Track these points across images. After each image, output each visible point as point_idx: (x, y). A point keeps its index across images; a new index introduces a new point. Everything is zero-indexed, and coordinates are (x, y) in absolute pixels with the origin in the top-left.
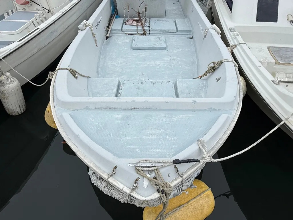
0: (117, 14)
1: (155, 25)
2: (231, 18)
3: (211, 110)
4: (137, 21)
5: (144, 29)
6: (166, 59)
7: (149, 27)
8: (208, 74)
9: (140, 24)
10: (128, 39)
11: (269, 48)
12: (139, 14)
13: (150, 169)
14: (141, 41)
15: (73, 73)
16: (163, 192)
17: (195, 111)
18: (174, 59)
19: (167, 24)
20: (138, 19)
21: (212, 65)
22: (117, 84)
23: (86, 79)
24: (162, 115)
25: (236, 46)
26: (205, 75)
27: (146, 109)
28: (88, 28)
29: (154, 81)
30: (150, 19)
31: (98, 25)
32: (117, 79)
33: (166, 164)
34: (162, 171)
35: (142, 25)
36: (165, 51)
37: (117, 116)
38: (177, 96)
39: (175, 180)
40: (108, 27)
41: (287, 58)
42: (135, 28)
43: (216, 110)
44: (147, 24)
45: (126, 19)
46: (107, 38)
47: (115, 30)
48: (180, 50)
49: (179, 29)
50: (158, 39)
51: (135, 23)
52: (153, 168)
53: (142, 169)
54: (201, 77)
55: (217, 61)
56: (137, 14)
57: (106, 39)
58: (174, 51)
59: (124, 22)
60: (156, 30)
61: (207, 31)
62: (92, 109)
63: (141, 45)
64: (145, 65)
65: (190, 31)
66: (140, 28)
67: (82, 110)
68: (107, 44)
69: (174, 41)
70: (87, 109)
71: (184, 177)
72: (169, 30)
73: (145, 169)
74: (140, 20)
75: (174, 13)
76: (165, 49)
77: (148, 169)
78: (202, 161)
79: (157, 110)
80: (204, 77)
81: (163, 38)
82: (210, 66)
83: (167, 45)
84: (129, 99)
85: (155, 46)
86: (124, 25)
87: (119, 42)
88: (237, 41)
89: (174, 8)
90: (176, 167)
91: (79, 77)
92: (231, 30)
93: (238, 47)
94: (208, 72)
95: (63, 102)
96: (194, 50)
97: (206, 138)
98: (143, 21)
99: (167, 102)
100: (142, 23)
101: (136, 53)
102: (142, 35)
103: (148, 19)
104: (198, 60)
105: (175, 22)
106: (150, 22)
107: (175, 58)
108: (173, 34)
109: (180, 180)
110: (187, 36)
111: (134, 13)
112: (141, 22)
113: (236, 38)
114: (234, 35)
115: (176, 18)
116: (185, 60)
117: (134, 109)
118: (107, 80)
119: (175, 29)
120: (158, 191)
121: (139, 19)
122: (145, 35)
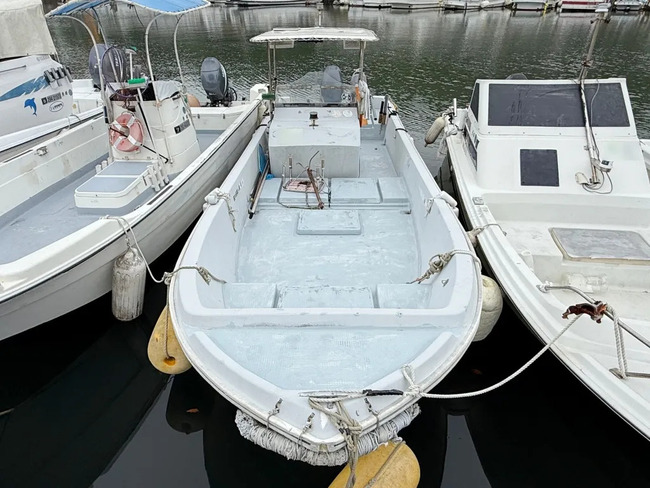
0: (269, 173)
1: (341, 190)
2: (477, 179)
3: (426, 327)
4: (306, 183)
5: (319, 199)
6: (360, 251)
7: (330, 194)
8: (432, 276)
9: (311, 189)
10: (290, 216)
11: (551, 231)
12: (309, 171)
13: (330, 400)
14: (315, 219)
15: (204, 274)
16: (348, 432)
17: (401, 329)
18: (375, 252)
19: (363, 189)
20: (308, 179)
21: (437, 259)
22: (273, 293)
23: (220, 284)
24: (348, 336)
25: (482, 230)
26: (426, 276)
27: (324, 326)
28: (222, 201)
29: (338, 287)
30: (330, 178)
31: (237, 193)
32: (274, 285)
33: (353, 396)
34: (347, 405)
35: (316, 192)
36: (359, 237)
37: (278, 336)
38: (377, 306)
39: (367, 419)
40: (253, 195)
41: (584, 248)
42: (303, 196)
43: (435, 327)
44: (326, 190)
45: (287, 180)
46: (251, 215)
47: (266, 200)
48: (386, 235)
49: (384, 197)
50: (345, 216)
51: (303, 188)
52: (333, 400)
53: (319, 400)
54: (420, 281)
55: (443, 253)
56: (306, 172)
57: (251, 217)
58: (377, 237)
59: (283, 187)
60: (343, 200)
61: (432, 202)
62: (239, 328)
63: (314, 228)
64: (322, 263)
65: (406, 200)
66: (312, 197)
67: (223, 328)
68: (252, 226)
69: (376, 218)
70: (232, 326)
71: (380, 417)
72: (366, 199)
73: (322, 400)
74: (313, 181)
75: (377, 166)
76: (358, 233)
77: (326, 400)
78: (405, 393)
79: (341, 327)
80: (426, 281)
81: (354, 214)
82: (433, 261)
83: (362, 226)
84: (297, 311)
85: (341, 229)
86: (283, 192)
87: (275, 223)
88: (485, 221)
89: (378, 158)
90: (367, 402)
91: (212, 282)
92: (476, 201)
93: (485, 230)
94: (430, 273)
95: (194, 316)
96: (414, 235)
97: (415, 365)
98: (318, 184)
99: (357, 315)
100: (316, 189)
101: (305, 242)
102: (316, 208)
103: (326, 181)
104: (420, 252)
105: (378, 184)
106: (330, 184)
107: (378, 248)
108: (374, 206)
109: (373, 420)
110: (401, 209)
111: (302, 170)
112: (314, 186)
113: (482, 216)
114: (480, 210)
115: (381, 176)
116: (396, 252)
117: (305, 326)
118: (255, 286)
119: (378, 197)
120: (341, 431)
121: (309, 181)
122: (322, 208)
